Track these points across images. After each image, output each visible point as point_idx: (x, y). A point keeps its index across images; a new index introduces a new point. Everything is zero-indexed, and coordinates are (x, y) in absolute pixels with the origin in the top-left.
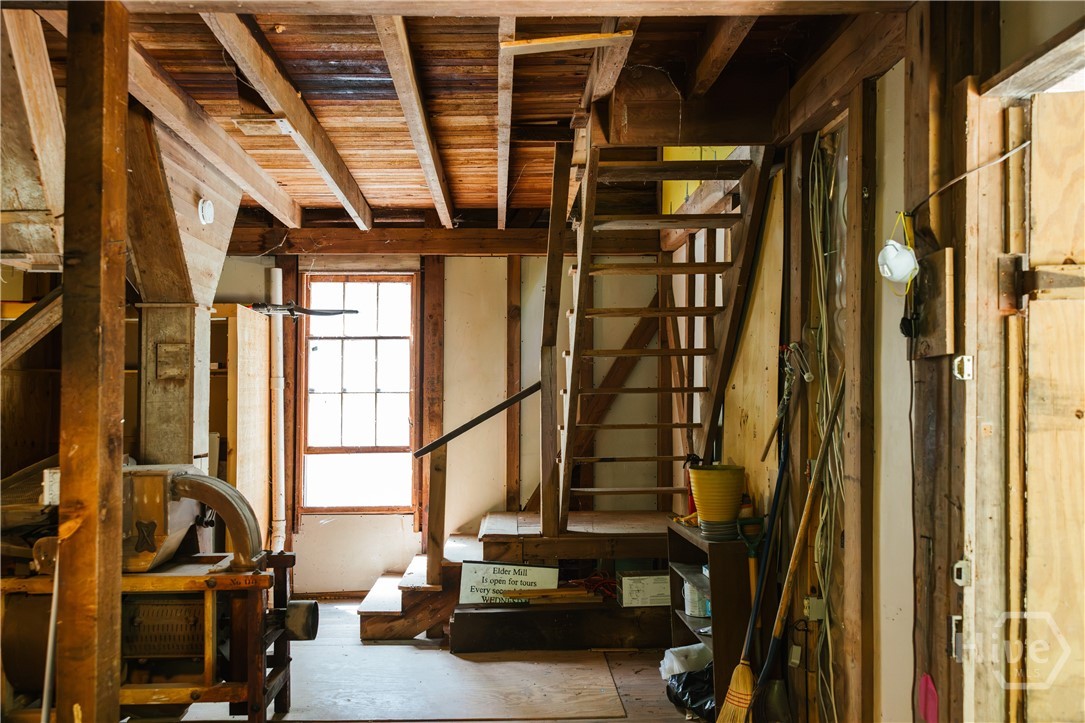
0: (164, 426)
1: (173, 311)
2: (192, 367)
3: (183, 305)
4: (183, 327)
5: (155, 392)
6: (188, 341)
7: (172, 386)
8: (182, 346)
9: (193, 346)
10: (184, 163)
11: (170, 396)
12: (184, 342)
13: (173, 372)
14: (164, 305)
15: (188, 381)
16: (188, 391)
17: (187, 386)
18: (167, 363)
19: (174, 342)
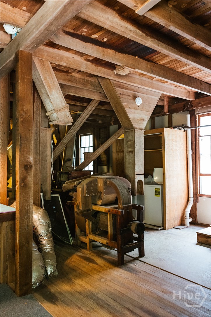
0: (129, 165)
1: (130, 132)
2: (135, 148)
3: (132, 130)
4: (132, 136)
5: (127, 156)
6: (134, 140)
7: (130, 154)
8: (132, 142)
9: (134, 142)
10: (128, 88)
11: (130, 157)
12: (132, 141)
13: (130, 149)
14: (128, 130)
15: (134, 152)
16: (134, 155)
17: (133, 154)
18: (129, 147)
19: (131, 141)
